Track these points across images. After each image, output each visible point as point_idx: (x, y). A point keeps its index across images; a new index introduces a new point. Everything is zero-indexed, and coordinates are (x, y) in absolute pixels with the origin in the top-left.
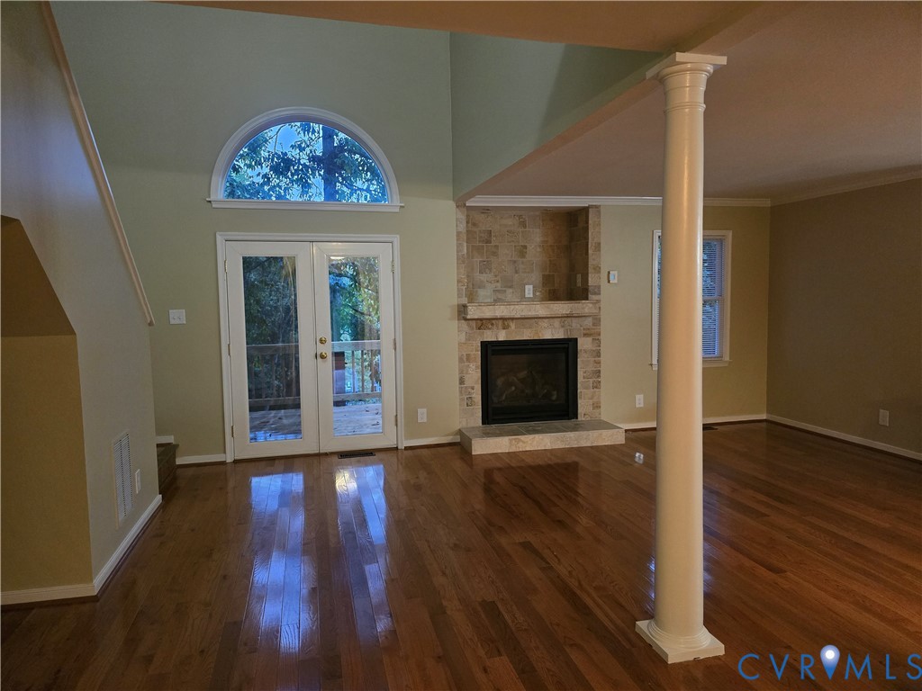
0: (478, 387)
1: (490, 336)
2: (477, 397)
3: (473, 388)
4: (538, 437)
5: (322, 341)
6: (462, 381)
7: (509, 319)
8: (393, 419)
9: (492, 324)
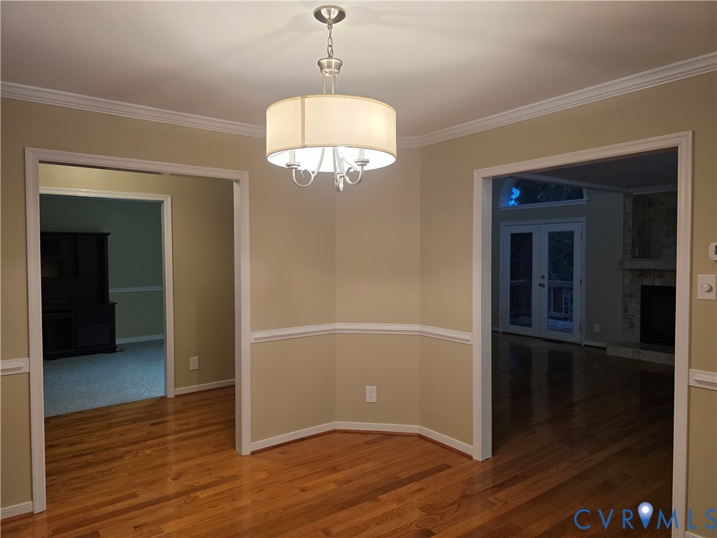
0: (638, 316)
1: (647, 282)
2: (637, 322)
3: (634, 316)
4: (655, 354)
5: (543, 277)
6: (626, 310)
7: (664, 270)
8: (579, 327)
9: (650, 274)
